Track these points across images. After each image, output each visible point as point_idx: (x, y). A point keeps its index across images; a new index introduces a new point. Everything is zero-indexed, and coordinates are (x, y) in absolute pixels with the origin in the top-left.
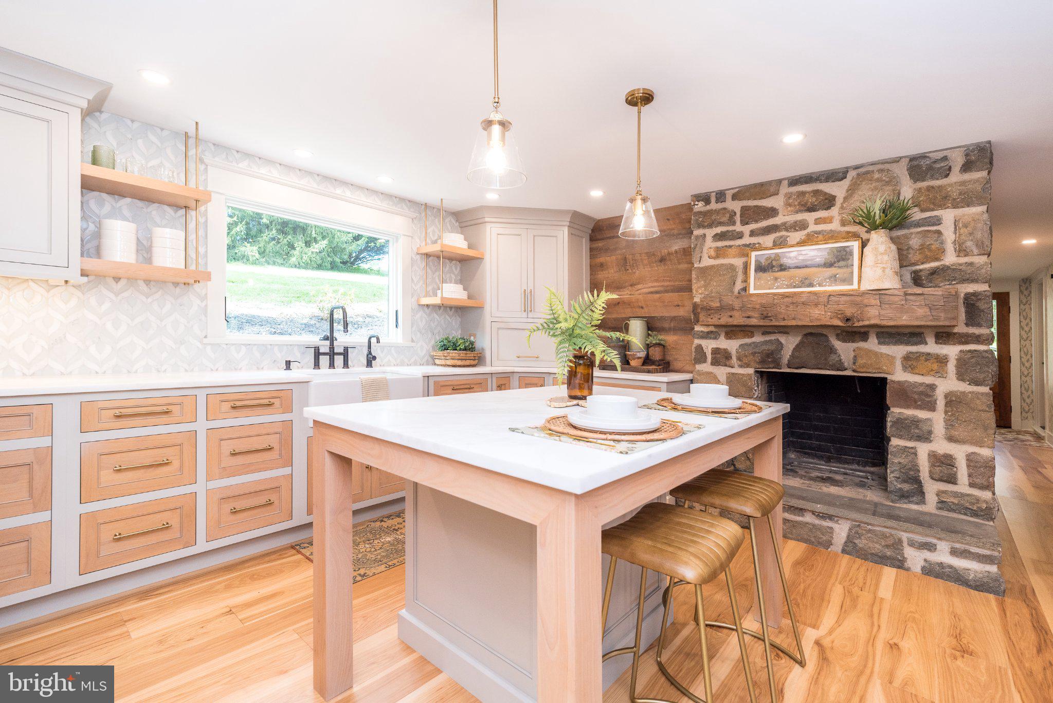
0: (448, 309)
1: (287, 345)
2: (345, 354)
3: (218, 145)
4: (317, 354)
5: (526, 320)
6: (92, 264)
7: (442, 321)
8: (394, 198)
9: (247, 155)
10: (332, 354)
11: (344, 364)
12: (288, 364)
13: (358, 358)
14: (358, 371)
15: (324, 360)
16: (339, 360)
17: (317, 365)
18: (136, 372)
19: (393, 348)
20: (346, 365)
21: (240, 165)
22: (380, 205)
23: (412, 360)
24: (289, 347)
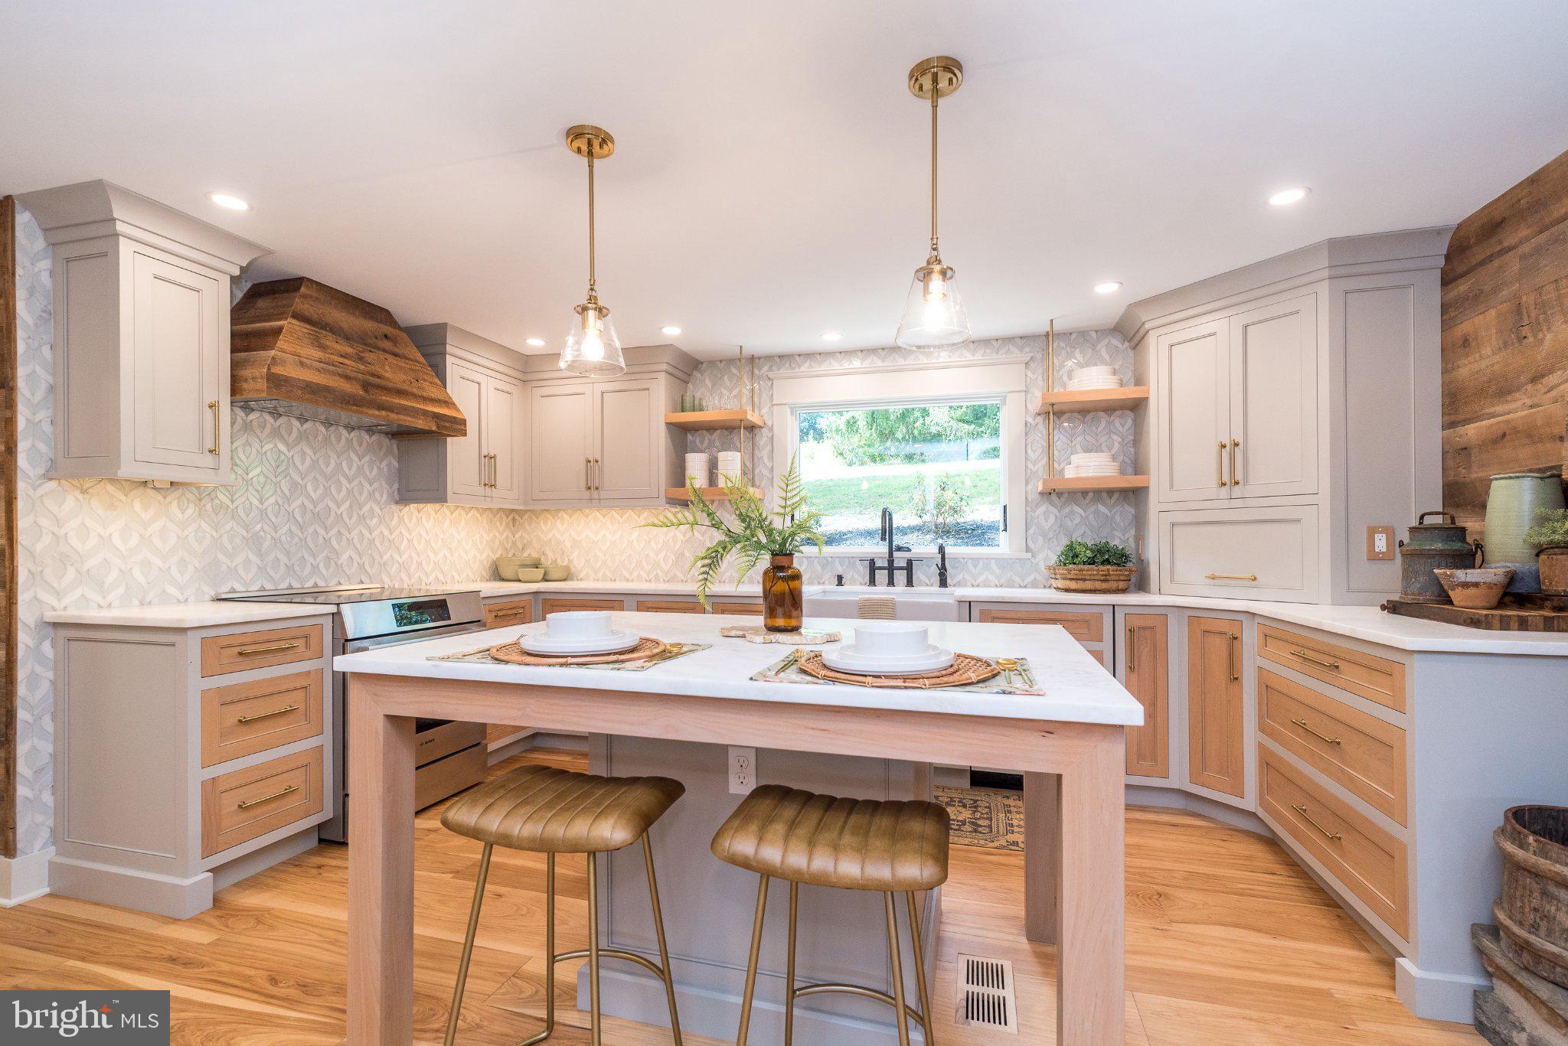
0: (1104, 495)
1: (848, 558)
2: (909, 567)
3: (782, 356)
4: (873, 568)
5: (1226, 504)
6: (678, 492)
7: (1091, 517)
8: (994, 343)
9: (808, 356)
10: (891, 568)
11: (908, 581)
12: (840, 578)
13: (926, 575)
14: (927, 591)
15: (882, 576)
16: (900, 576)
17: (872, 582)
18: (724, 582)
19: (993, 561)
20: (910, 583)
21: (802, 369)
22: (972, 358)
23: (1030, 579)
24: (850, 559)
